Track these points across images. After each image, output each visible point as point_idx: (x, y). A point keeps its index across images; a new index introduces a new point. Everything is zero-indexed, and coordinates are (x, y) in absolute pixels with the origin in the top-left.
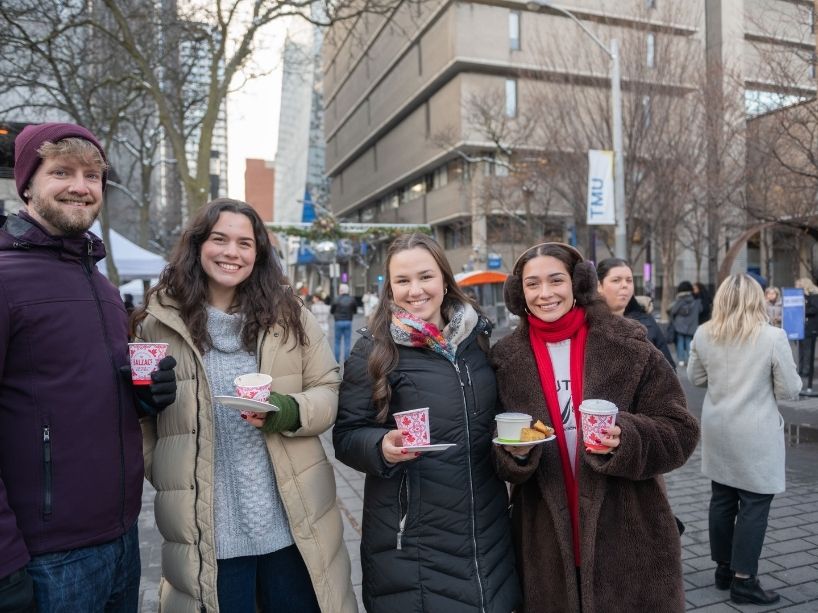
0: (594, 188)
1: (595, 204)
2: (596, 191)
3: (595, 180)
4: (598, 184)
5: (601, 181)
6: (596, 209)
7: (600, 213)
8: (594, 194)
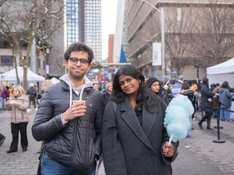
0: (155, 54)
1: (155, 59)
2: (156, 55)
3: (155, 52)
4: (156, 53)
5: (157, 52)
6: (155, 60)
7: (157, 62)
8: (155, 56)
